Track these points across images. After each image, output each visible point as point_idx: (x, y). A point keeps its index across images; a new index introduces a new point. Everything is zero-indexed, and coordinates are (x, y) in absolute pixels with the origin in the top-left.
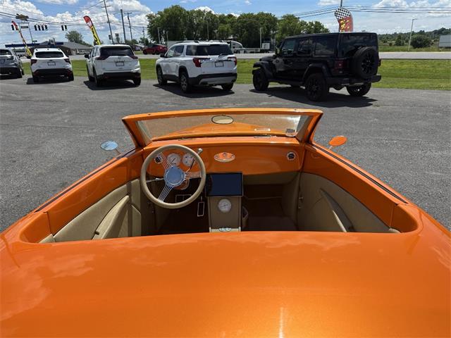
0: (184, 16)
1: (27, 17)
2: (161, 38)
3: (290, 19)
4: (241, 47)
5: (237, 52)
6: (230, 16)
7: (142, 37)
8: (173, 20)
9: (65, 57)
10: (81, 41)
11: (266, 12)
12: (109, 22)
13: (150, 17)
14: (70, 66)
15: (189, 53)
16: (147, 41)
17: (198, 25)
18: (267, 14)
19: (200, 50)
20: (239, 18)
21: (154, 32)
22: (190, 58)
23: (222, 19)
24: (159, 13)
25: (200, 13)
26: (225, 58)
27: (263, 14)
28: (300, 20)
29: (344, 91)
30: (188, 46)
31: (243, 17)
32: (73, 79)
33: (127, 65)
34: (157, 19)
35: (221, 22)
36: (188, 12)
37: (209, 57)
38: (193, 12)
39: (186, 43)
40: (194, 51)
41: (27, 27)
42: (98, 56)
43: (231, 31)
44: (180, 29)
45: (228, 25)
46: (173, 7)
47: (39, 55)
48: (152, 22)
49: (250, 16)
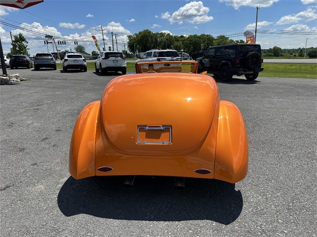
0: (152, 37)
1: (52, 36)
2: (136, 50)
3: (222, 38)
4: (188, 56)
5: (186, 59)
6: (182, 37)
7: (124, 50)
8: (145, 39)
9: (83, 58)
10: (84, 52)
11: (206, 34)
12: (103, 40)
13: (129, 37)
14: (85, 63)
15: (155, 56)
16: (127, 52)
17: (161, 42)
18: (208, 36)
19: (161, 54)
20: (188, 38)
21: (132, 46)
22: (156, 58)
23: (176, 39)
24: (136, 34)
25: (162, 35)
26: (175, 58)
27: (204, 35)
28: (230, 39)
29: (243, 77)
30: (155, 52)
31: (190, 37)
32: (86, 71)
33: (119, 63)
34: (134, 39)
35: (176, 40)
36: (154, 34)
37: (166, 58)
38: (158, 33)
39: (153, 51)
40: (158, 55)
41: (52, 43)
42: (103, 57)
43: (182, 46)
44: (149, 45)
45: (181, 43)
46: (144, 31)
47: (69, 56)
48: (130, 40)
49: (195, 36)
